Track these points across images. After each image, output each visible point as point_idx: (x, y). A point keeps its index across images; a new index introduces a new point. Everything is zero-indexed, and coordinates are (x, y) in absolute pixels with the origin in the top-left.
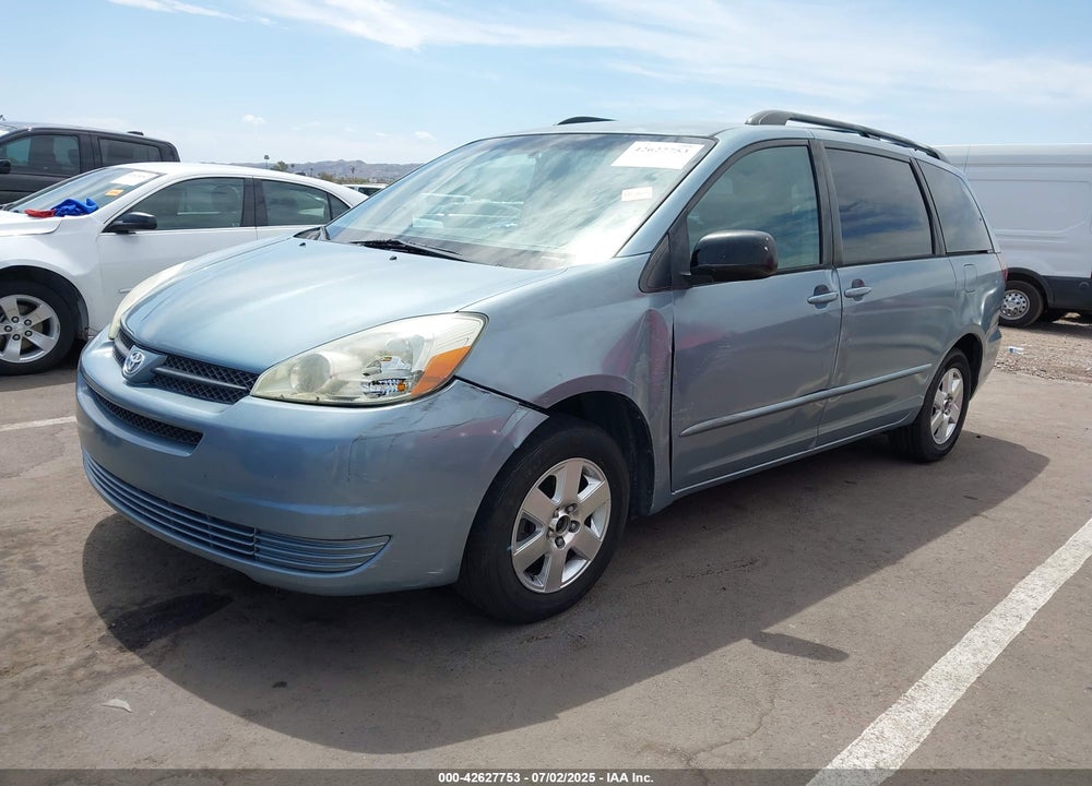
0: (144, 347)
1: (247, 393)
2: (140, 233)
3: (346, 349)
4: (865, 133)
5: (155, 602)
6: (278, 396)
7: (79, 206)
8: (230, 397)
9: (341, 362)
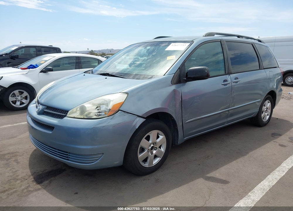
0: (42, 104)
1: (65, 116)
2: (49, 72)
3: (92, 103)
4: (239, 37)
5: (46, 171)
6: (73, 117)
7: (33, 66)
8: (61, 117)
9: (90, 107)
